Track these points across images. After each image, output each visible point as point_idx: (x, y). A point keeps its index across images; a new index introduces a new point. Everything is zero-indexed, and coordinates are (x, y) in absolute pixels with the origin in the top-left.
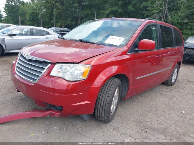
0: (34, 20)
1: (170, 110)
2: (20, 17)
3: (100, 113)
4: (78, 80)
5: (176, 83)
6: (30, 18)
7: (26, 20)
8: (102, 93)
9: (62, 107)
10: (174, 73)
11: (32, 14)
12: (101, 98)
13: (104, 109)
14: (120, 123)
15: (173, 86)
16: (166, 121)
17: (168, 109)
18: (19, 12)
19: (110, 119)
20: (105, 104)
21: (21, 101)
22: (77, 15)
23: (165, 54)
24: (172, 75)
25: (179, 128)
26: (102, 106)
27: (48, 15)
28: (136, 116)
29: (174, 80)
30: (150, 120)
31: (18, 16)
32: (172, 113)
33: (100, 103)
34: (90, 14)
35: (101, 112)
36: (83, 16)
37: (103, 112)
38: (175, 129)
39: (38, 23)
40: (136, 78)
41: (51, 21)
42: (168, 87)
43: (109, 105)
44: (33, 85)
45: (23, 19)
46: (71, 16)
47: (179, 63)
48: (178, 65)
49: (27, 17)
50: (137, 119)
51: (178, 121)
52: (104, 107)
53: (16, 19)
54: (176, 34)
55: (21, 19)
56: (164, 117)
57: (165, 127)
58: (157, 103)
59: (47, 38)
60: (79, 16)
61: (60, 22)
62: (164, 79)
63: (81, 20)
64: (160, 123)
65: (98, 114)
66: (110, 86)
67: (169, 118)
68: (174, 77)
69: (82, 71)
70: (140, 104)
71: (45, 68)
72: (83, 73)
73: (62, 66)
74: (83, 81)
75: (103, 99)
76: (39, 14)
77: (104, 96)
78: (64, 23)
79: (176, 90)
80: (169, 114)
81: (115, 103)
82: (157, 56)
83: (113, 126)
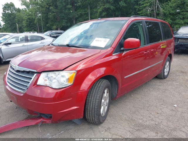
0: (31, 25)
1: (162, 104)
2: (17, 24)
3: (90, 117)
4: (64, 86)
5: (169, 76)
6: (27, 24)
7: (23, 26)
8: (91, 96)
9: (51, 115)
10: (166, 66)
11: (28, 20)
12: (89, 102)
13: (93, 112)
14: (112, 123)
15: (166, 79)
16: (158, 117)
17: (161, 103)
18: (16, 19)
19: (101, 121)
20: (93, 107)
21: (16, 110)
22: (71, 16)
23: (153, 49)
24: (164, 68)
25: (171, 123)
26: (91, 109)
27: (44, 20)
28: (128, 114)
29: (167, 73)
30: (142, 117)
31: (15, 23)
32: (164, 108)
33: (89, 106)
34: (84, 14)
35: (91, 115)
36: (77, 16)
37: (93, 115)
38: (166, 124)
39: (34, 28)
40: (125, 77)
41: (47, 25)
42: (162, 81)
43: (98, 108)
44: (22, 95)
45: (20, 25)
46: (66, 18)
47: (170, 56)
48: (169, 58)
49: (24, 23)
50: (130, 118)
51: (170, 116)
52: (93, 110)
53: (14, 26)
54: (163, 27)
55: (18, 26)
56: (156, 112)
57: (157, 124)
58: (150, 98)
59: (42, 43)
60: (73, 17)
61: (56, 25)
62: (157, 73)
63: (76, 20)
64: (152, 120)
65: (89, 117)
66: (98, 89)
67: (161, 114)
68: (166, 70)
69: (67, 77)
70: (133, 101)
71: (32, 78)
72: (68, 80)
73: (48, 74)
74: (69, 87)
75: (92, 103)
76: (35, 19)
77: (92, 99)
78: (59, 25)
79: (170, 82)
80: (161, 109)
81: (105, 103)
82: (145, 53)
83: (105, 127)
